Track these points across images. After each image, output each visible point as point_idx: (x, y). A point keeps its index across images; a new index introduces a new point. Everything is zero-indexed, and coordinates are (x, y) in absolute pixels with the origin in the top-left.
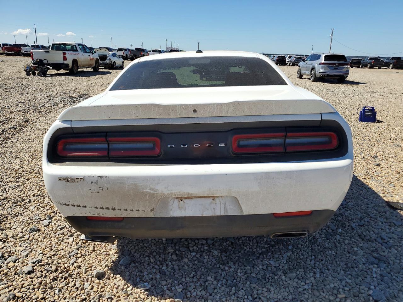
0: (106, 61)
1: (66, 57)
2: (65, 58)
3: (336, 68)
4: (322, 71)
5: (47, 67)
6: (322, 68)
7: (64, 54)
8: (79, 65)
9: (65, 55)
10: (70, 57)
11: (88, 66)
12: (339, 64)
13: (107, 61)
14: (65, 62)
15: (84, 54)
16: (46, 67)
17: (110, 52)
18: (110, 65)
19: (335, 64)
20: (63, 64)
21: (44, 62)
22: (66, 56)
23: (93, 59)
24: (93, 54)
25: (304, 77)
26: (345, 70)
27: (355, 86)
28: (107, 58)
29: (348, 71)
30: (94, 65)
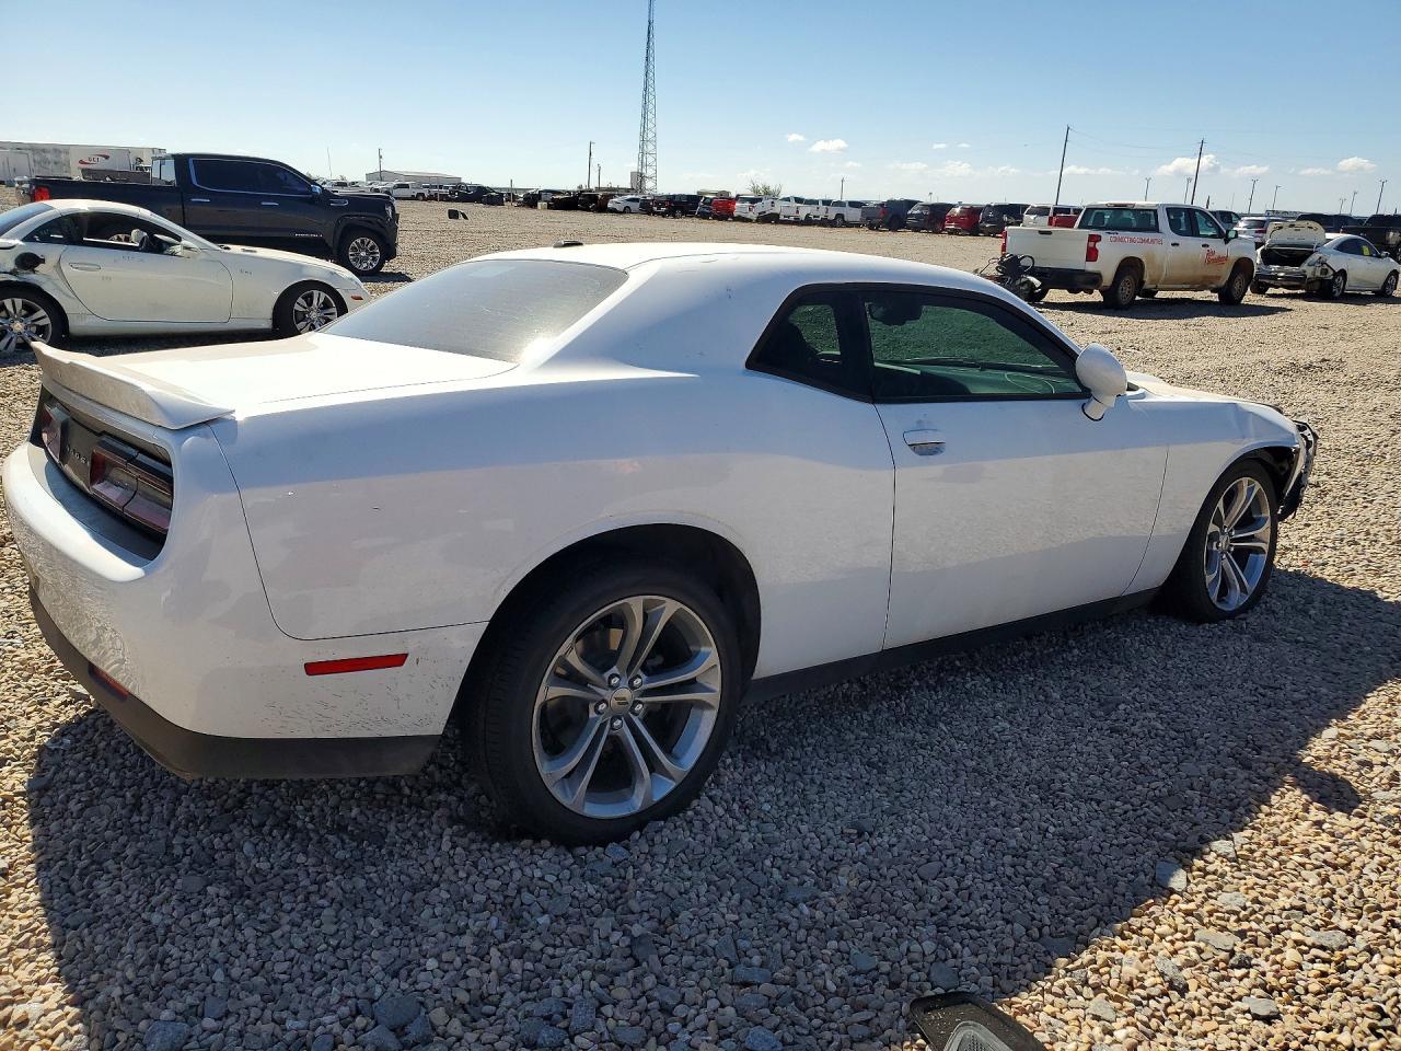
0: (1304, 267)
1: (1097, 251)
2: (1092, 254)
5: (1029, 281)
7: (1094, 239)
8: (1146, 279)
9: (1096, 242)
10: (1113, 251)
11: (1193, 283)
13: (1307, 269)
14: (1091, 267)
15: (1180, 239)
16: (1023, 280)
17: (1329, 236)
18: (1317, 284)
20: (1082, 272)
21: (1023, 263)
22: (1098, 245)
23: (1222, 260)
24: (1227, 240)
28: (1308, 257)
30: (1222, 282)
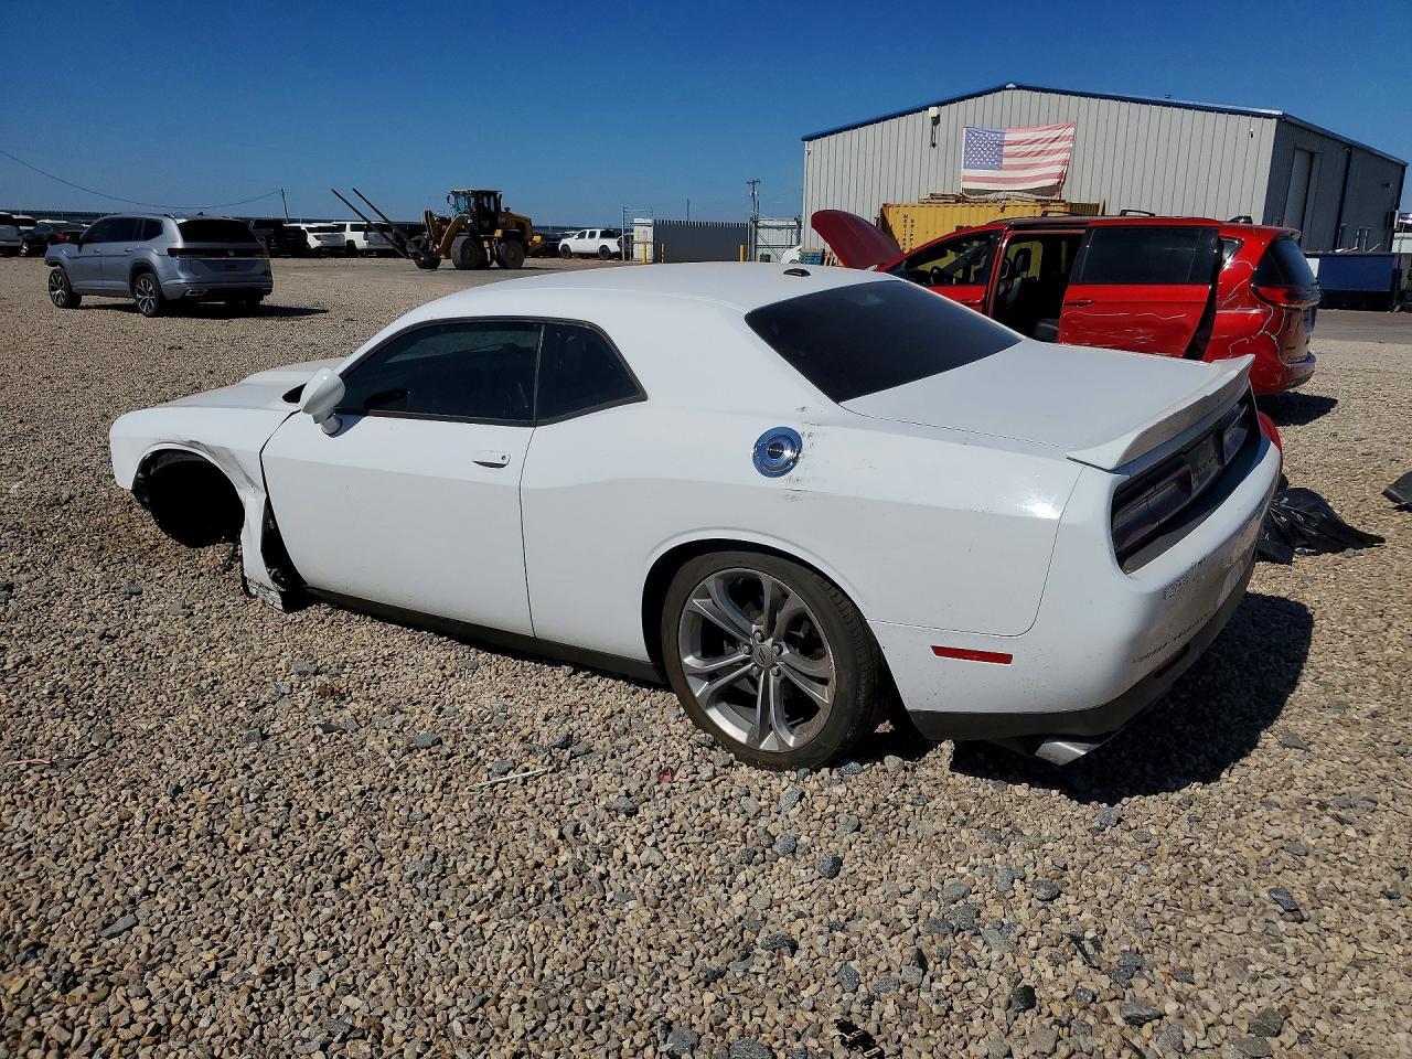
3: (231, 266)
4: (183, 278)
6: (182, 269)
12: (238, 253)
19: (223, 253)
25: (85, 300)
26: (258, 269)
27: (305, 320)
29: (268, 273)
